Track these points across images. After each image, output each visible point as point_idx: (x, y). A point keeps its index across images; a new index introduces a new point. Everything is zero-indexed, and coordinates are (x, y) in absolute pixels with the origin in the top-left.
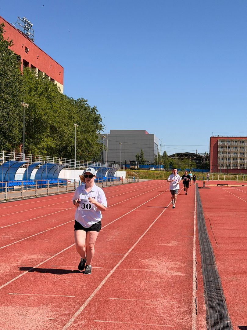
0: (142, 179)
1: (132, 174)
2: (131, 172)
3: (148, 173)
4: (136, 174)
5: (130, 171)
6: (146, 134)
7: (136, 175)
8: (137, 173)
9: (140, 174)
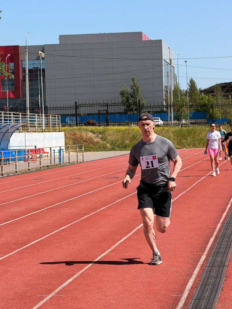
0: (113, 149)
1: (85, 138)
2: (84, 134)
3: (129, 133)
4: (97, 137)
5: (79, 130)
6: (144, 39)
7: (96, 140)
8: (100, 135)
9: (109, 138)
